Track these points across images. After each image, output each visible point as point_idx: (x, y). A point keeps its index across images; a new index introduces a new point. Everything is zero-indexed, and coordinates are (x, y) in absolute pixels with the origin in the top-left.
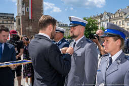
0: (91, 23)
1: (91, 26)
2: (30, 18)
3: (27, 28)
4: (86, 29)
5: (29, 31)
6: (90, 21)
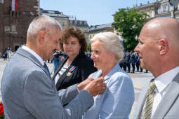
0: (135, 19)
1: (133, 27)
2: (13, 9)
3: (7, 29)
4: (124, 31)
5: (10, 36)
6: (133, 16)
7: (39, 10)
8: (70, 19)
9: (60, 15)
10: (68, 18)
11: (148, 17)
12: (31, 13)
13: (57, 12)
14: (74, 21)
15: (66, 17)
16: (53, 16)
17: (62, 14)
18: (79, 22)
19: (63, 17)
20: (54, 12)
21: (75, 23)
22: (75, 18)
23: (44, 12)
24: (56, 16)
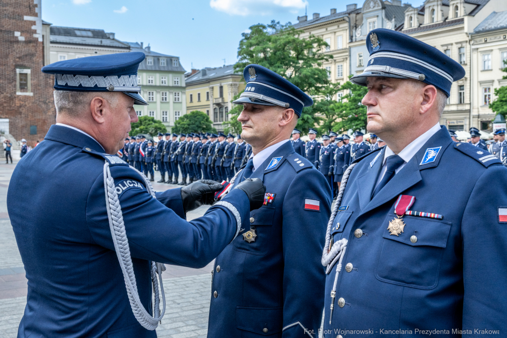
7: (38, 27)
9: (106, 42)
10: (129, 48)
11: (324, 50)
12: (17, 34)
13: (99, 34)
15: (123, 46)
16: (87, 43)
17: (113, 39)
18: (159, 59)
19: (117, 46)
20: (90, 34)
21: (148, 63)
22: (147, 50)
23: (62, 32)
24: (96, 44)
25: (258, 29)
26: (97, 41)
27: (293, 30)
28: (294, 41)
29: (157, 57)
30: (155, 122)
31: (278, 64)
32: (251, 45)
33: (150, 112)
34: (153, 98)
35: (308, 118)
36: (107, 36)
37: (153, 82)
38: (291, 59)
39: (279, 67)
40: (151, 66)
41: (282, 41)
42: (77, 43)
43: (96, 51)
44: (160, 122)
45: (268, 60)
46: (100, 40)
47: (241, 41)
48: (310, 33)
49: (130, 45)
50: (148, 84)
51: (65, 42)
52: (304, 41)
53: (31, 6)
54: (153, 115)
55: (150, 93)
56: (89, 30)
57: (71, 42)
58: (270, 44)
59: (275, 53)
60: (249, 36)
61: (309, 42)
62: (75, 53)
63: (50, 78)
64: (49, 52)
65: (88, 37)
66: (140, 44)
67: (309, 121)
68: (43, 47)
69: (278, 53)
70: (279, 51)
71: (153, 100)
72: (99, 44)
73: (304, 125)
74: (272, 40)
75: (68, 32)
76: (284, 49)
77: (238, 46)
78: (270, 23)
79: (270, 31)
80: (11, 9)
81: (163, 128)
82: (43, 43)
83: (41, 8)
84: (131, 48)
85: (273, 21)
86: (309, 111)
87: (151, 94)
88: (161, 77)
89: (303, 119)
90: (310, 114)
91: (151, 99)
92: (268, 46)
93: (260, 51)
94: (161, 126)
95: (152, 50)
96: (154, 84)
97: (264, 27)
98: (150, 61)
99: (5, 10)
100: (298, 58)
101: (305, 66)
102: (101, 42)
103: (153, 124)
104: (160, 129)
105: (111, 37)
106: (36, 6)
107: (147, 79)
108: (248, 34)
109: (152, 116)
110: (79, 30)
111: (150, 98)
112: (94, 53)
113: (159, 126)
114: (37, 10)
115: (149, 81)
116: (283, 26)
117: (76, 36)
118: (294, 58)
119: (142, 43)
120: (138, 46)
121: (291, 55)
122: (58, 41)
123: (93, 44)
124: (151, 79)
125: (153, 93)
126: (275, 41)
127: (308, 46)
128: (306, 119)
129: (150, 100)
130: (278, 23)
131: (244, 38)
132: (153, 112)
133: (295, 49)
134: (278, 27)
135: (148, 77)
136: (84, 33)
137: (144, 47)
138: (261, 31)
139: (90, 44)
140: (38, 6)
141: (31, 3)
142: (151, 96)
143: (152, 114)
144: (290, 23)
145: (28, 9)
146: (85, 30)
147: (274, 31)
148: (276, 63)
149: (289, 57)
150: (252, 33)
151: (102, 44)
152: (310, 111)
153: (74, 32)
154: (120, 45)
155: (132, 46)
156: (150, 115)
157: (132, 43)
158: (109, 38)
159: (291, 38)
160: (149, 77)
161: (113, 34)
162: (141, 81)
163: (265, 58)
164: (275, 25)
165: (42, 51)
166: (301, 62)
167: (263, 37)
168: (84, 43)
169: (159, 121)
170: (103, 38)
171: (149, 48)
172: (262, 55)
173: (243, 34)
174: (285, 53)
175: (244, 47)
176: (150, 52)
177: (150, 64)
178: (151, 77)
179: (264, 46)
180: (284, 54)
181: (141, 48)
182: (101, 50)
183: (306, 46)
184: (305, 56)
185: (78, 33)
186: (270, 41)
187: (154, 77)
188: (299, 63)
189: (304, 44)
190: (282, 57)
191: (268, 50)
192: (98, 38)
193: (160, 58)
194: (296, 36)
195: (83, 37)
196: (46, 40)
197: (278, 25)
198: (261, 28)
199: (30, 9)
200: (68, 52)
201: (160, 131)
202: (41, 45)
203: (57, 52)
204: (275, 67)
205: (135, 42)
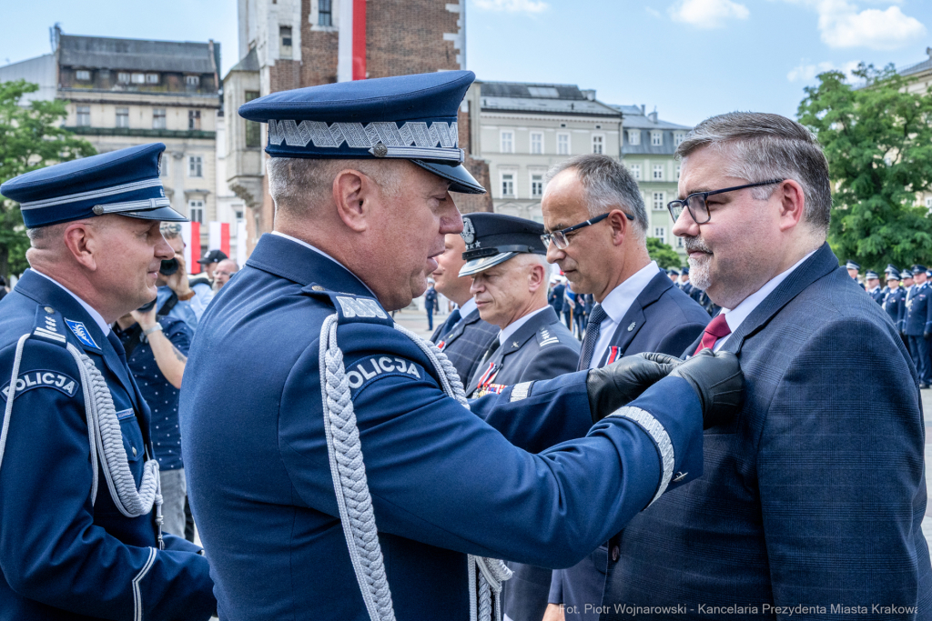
8: (627, 122)
9: (581, 106)
10: (619, 116)
13: (569, 93)
14: (646, 133)
15: (610, 112)
16: (548, 110)
17: (594, 101)
18: (672, 135)
19: (599, 112)
20: (554, 93)
21: (652, 141)
22: (651, 118)
23: (507, 90)
24: (564, 111)
25: (831, 81)
26: (564, 105)
27: (898, 81)
28: (895, 99)
29: (669, 132)
30: (661, 247)
31: (869, 141)
32: (819, 109)
33: (657, 230)
34: (661, 204)
35: (923, 239)
36: (582, 96)
37: (663, 175)
38: (893, 132)
39: (869, 147)
40: (658, 147)
41: (875, 101)
42: (532, 109)
43: (563, 123)
44: (670, 248)
45: (851, 135)
46: (570, 102)
47: (803, 102)
48: (927, 84)
49: (620, 110)
50: (654, 179)
51: (510, 108)
52: (917, 97)
53: (450, 52)
54: (662, 234)
55: (656, 195)
56: (552, 87)
57: (521, 108)
58: (856, 106)
59: (862, 122)
60: (816, 92)
61: (925, 100)
62: (528, 127)
63: (480, 174)
64: (479, 129)
65: (551, 98)
66: (640, 107)
67: (925, 243)
68: (470, 121)
69: (868, 121)
70: (870, 117)
71: (661, 207)
72: (569, 110)
73: (916, 251)
74: (856, 98)
75: (517, 91)
76: (878, 114)
77: (796, 111)
78: (856, 69)
79: (853, 81)
80: (416, 59)
81: (673, 258)
82: (469, 114)
83: (464, 55)
84: (624, 116)
85: (860, 65)
86: (925, 225)
87: (659, 197)
88: (676, 166)
89: (914, 241)
90: (927, 232)
91: (659, 205)
92: (848, 109)
93: (837, 121)
94: (670, 255)
95: (660, 117)
96: (663, 179)
97: (842, 76)
98: (656, 138)
99: (408, 61)
100: (906, 131)
101: (918, 145)
102: (573, 106)
103: (658, 250)
104: (669, 259)
105: (590, 97)
106: (457, 52)
107: (651, 169)
108: (815, 89)
109: (660, 236)
110: (535, 86)
111: (656, 203)
112: (560, 125)
113: (667, 255)
114: (459, 59)
115: (655, 173)
116: (878, 72)
117: (530, 97)
118: (898, 129)
119: (643, 106)
120: (636, 112)
121: (894, 125)
122: (500, 107)
123: (558, 110)
124: (658, 170)
125: (661, 195)
126: (863, 101)
127: (924, 108)
128: (919, 240)
129: (656, 207)
130: (871, 66)
131: (807, 95)
132: (662, 230)
133: (902, 113)
134: (871, 74)
135: (653, 166)
136: (544, 92)
137: (647, 113)
138: (837, 82)
139: (553, 110)
140: (461, 52)
141: (449, 47)
142: (658, 201)
143: (660, 232)
144: (892, 65)
145: (445, 57)
146: (545, 86)
147: (864, 80)
148: (865, 140)
149: (890, 127)
150: (822, 87)
151: (574, 111)
152: (928, 226)
153: (527, 91)
154: (605, 111)
155: (625, 111)
156: (657, 234)
157: (626, 107)
158: (586, 99)
159: (890, 94)
160: (655, 167)
161: (593, 92)
162: (640, 175)
163: (846, 132)
164: (865, 71)
165: (466, 128)
166: (912, 136)
167: (841, 94)
168: (543, 108)
169: (667, 245)
170: (575, 99)
171: (655, 114)
172: (837, 127)
173: (807, 89)
174: (883, 121)
175: (807, 112)
176: (656, 123)
177: (657, 144)
178: (658, 166)
179: (842, 110)
180: (879, 124)
181: (643, 115)
182: (571, 121)
183: (920, 107)
184: (921, 124)
185: (533, 92)
186: (853, 100)
187: (663, 167)
188: (909, 140)
189: (917, 104)
190: (875, 128)
191: (850, 116)
192: (567, 99)
193: (675, 133)
194: (902, 90)
195: (542, 98)
196: (475, 108)
197: (870, 70)
198: (837, 78)
199: (448, 57)
200: (517, 126)
201: (669, 262)
202: (466, 118)
203: (498, 126)
204: (861, 148)
205: (630, 103)
